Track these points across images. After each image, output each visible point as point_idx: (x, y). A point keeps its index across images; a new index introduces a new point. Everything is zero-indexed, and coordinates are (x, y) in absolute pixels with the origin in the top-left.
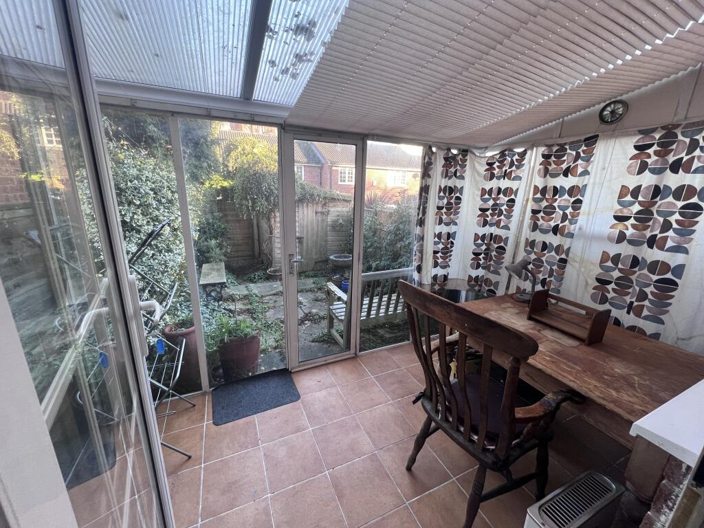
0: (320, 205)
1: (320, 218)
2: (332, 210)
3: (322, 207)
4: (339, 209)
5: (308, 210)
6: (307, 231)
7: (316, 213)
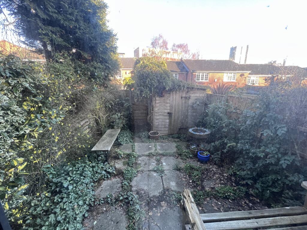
0: (185, 93)
1: (184, 102)
2: (192, 95)
3: (186, 94)
4: (198, 95)
5: (176, 96)
6: (175, 110)
7: (182, 98)
